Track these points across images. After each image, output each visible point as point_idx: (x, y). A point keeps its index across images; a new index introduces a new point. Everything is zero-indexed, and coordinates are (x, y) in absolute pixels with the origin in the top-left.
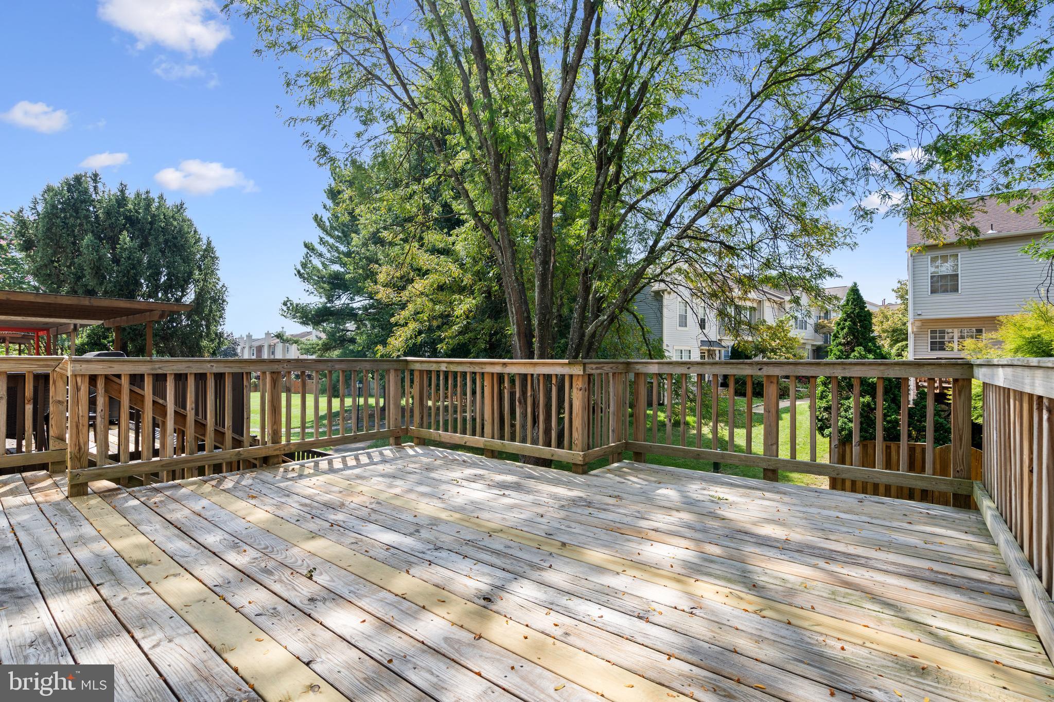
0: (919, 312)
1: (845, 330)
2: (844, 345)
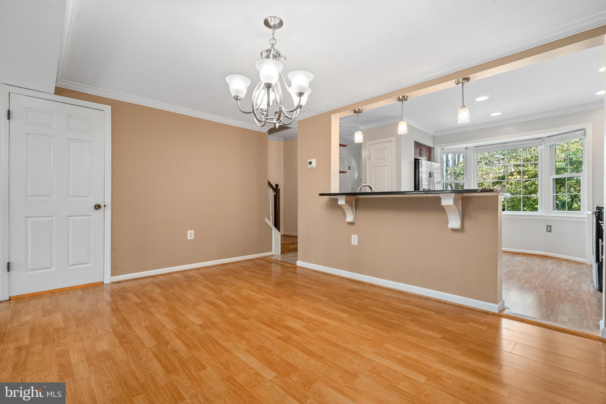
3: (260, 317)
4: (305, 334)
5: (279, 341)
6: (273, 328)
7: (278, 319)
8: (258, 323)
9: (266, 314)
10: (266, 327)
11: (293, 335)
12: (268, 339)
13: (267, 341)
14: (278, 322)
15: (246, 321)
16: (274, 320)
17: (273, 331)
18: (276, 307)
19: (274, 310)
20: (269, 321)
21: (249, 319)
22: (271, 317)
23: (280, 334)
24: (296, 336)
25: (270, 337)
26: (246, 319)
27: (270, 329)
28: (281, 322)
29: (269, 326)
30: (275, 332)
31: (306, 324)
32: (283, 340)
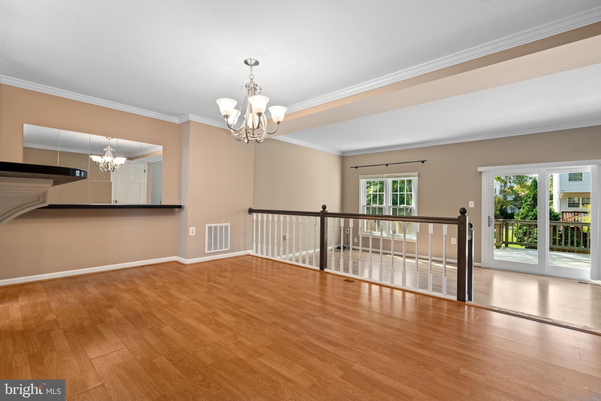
0: (563, 190)
1: (531, 199)
2: (530, 205)
3: (261, 325)
4: (222, 310)
5: (243, 306)
6: (248, 315)
7: (241, 323)
8: (261, 318)
9: (255, 329)
10: (254, 315)
11: (231, 310)
12: (251, 307)
13: (253, 306)
14: (243, 320)
15: (275, 320)
16: (246, 322)
17: (248, 312)
18: (243, 339)
19: (246, 335)
20: (252, 321)
21: (272, 323)
22: (250, 326)
23: (242, 310)
24: (229, 309)
25: (250, 308)
26: (275, 322)
27: (251, 314)
28: (239, 321)
29: (251, 316)
30: (246, 312)
31: (215, 318)
32: (240, 306)
